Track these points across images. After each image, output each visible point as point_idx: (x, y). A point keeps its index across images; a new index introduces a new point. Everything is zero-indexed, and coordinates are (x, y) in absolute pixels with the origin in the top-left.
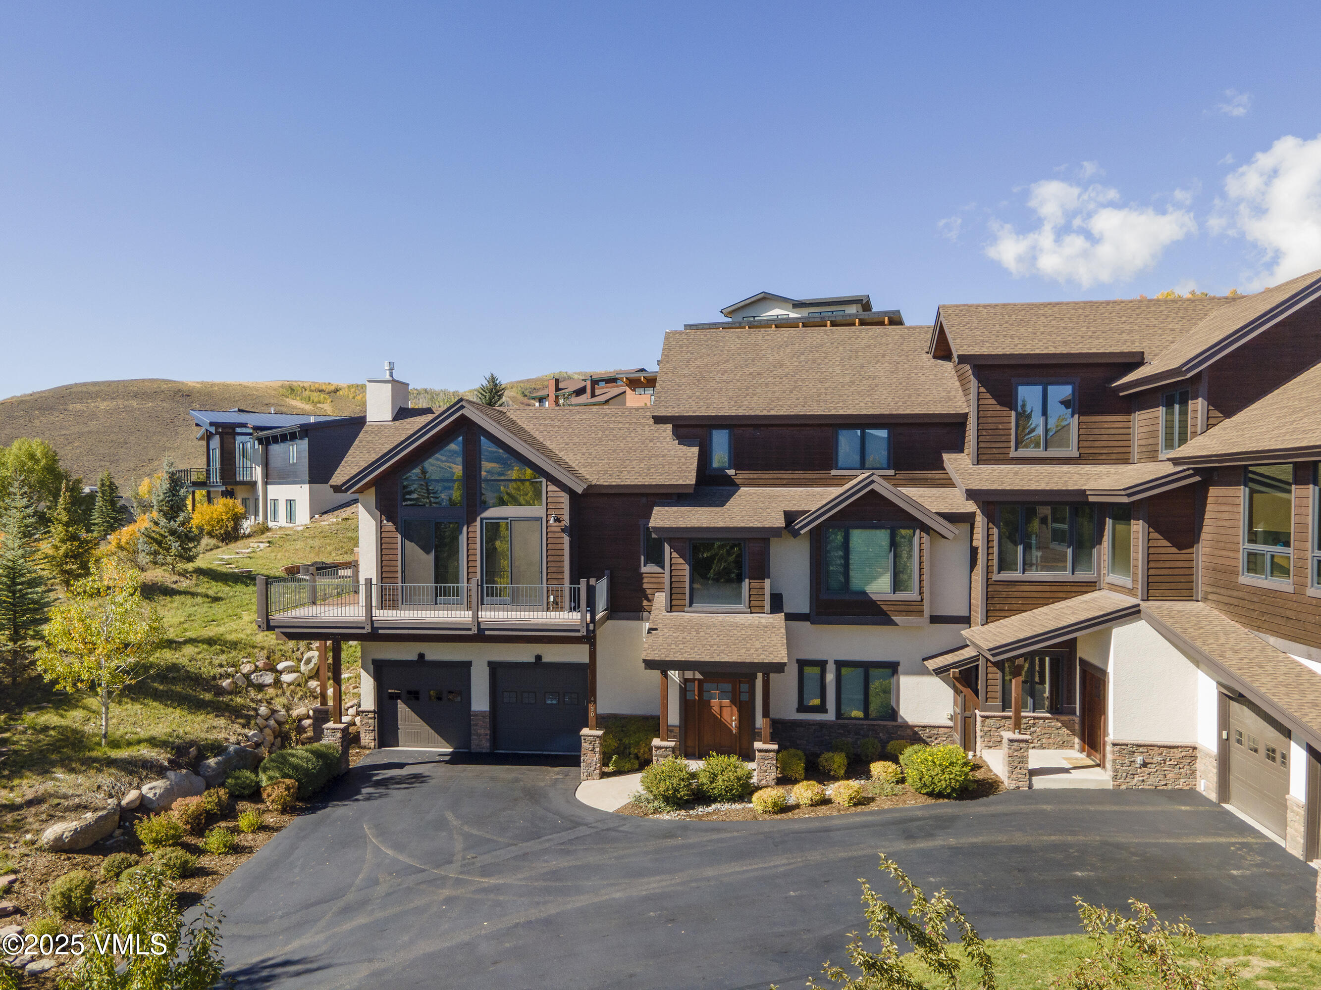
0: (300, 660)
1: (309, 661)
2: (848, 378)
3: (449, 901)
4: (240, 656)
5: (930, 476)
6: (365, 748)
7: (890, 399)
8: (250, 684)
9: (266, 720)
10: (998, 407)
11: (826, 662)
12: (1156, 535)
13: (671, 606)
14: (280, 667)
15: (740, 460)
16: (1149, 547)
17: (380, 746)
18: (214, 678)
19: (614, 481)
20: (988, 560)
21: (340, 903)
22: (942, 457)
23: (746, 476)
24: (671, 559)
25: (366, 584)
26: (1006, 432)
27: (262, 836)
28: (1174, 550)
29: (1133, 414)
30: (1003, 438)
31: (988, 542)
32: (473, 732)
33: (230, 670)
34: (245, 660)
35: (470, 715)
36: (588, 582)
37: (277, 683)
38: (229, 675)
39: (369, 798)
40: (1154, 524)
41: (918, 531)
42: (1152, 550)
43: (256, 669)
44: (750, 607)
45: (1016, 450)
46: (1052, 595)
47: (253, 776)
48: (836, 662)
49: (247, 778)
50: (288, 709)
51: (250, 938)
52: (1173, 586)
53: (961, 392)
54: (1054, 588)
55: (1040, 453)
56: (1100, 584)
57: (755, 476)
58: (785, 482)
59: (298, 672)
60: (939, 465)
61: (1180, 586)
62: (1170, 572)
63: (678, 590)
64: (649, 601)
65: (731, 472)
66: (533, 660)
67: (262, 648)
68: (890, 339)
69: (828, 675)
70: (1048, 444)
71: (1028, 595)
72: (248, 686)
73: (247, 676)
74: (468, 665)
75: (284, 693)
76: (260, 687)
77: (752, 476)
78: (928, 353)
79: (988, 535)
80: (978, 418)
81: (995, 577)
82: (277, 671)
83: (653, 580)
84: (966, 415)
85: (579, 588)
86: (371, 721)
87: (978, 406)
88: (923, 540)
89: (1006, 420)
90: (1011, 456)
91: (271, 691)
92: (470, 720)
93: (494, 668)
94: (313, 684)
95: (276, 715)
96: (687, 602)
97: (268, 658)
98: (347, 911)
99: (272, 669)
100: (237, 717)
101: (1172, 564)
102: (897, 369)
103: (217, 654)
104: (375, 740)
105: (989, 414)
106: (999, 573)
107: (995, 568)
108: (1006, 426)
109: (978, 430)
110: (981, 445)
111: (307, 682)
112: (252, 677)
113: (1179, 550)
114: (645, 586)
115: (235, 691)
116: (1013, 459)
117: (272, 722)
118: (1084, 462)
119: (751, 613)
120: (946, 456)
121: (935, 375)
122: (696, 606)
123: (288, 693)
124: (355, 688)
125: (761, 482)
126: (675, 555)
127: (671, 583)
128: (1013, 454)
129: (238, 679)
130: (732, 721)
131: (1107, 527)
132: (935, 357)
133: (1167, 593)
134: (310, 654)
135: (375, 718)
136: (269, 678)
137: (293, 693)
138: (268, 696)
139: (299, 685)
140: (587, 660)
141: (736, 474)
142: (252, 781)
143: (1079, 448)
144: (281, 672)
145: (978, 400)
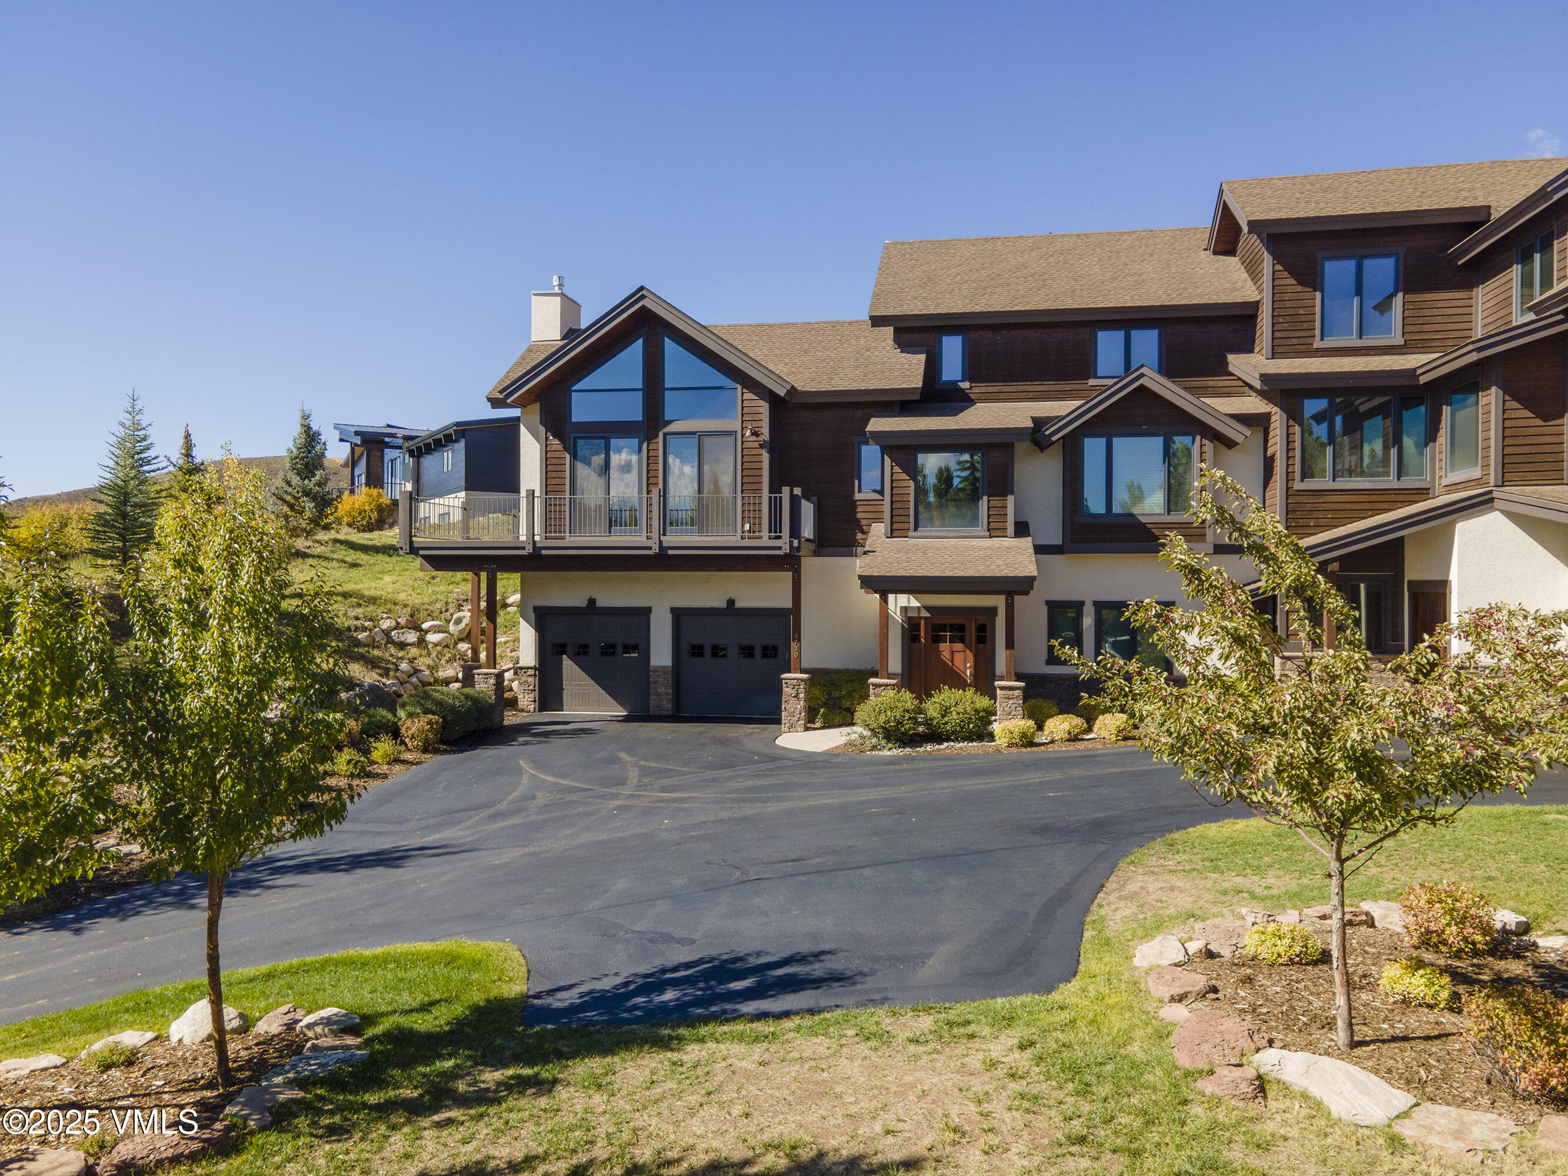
0: (448, 621)
1: (459, 621)
2: (1108, 276)
3: (620, 808)
4: (379, 611)
5: (1211, 383)
6: (523, 710)
7: (1161, 292)
8: (390, 641)
9: (409, 677)
10: (1299, 288)
11: (1082, 603)
12: (1515, 404)
13: (892, 531)
14: (425, 626)
15: (974, 370)
16: (1504, 420)
17: (540, 710)
18: (349, 629)
19: (824, 387)
20: (1288, 466)
21: (491, 811)
22: (1226, 358)
23: (984, 390)
24: (892, 474)
25: (527, 496)
26: (1309, 318)
27: (397, 767)
28: (1539, 422)
29: (1475, 289)
30: (1306, 326)
31: (1288, 443)
32: (652, 690)
33: (367, 624)
34: (385, 616)
35: (650, 671)
36: (792, 491)
37: (421, 643)
38: (366, 628)
39: (526, 744)
40: (1511, 390)
41: (1198, 438)
42: (1508, 423)
43: (398, 626)
44: (989, 530)
45: (1322, 339)
46: (1370, 506)
47: (390, 716)
48: (1096, 604)
49: (383, 717)
50: (433, 668)
51: (379, 833)
52: (1537, 467)
53: (1249, 282)
54: (1373, 498)
55: (1353, 341)
56: (1434, 491)
57: (995, 389)
58: (1031, 395)
59: (446, 632)
60: (1222, 369)
61: (1546, 466)
62: (1534, 449)
63: (901, 512)
64: (864, 533)
65: (965, 385)
66: (724, 605)
67: (405, 606)
68: (1158, 240)
69: (1085, 620)
70: (1364, 330)
71: (1340, 506)
72: (388, 642)
73: (386, 633)
74: (646, 611)
75: (429, 654)
76: (402, 646)
77: (990, 389)
78: (1206, 250)
79: (1288, 435)
80: (1273, 302)
81: (1298, 485)
82: (422, 630)
83: (871, 508)
84: (1256, 305)
85: (781, 498)
86: (531, 679)
87: (1274, 287)
88: (1206, 449)
89: (1309, 303)
90: (1315, 346)
91: (414, 651)
92: (649, 676)
93: (678, 615)
94: (464, 646)
95: (419, 675)
96: (912, 525)
97: (412, 616)
98: (496, 816)
99: (417, 628)
100: (373, 668)
101: (1536, 440)
102: (1168, 265)
103: (353, 606)
104: (535, 701)
105: (1287, 297)
106: (1302, 481)
107: (1297, 475)
108: (1309, 311)
109: (1273, 317)
110: (1277, 334)
111: (456, 643)
112: (393, 633)
113: (1545, 421)
114: (859, 516)
115: (373, 644)
116: (1318, 350)
117: (414, 679)
118: (1410, 350)
119: (991, 537)
120: (1231, 358)
121: (1216, 269)
122: (923, 530)
123: (434, 655)
124: (512, 651)
125: (1002, 396)
126: (897, 469)
127: (892, 510)
128: (1317, 344)
129: (376, 634)
130: (966, 669)
131: (1444, 418)
132: (1215, 253)
133: (1529, 476)
134: (461, 614)
135: (535, 675)
136: (411, 637)
137: (440, 654)
138: (410, 656)
139: (447, 646)
140: (789, 604)
141: (971, 388)
142: (389, 721)
143: (1404, 334)
144: (427, 632)
145: (1274, 280)
